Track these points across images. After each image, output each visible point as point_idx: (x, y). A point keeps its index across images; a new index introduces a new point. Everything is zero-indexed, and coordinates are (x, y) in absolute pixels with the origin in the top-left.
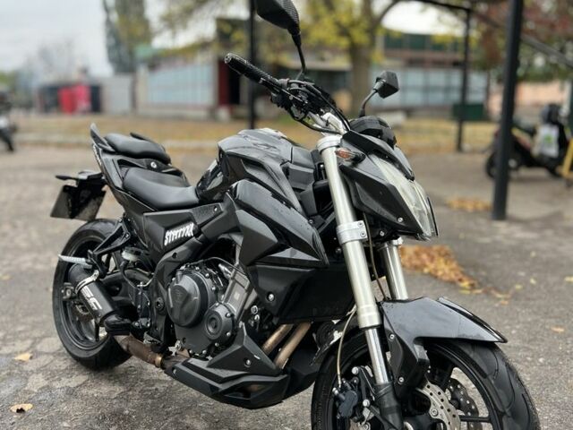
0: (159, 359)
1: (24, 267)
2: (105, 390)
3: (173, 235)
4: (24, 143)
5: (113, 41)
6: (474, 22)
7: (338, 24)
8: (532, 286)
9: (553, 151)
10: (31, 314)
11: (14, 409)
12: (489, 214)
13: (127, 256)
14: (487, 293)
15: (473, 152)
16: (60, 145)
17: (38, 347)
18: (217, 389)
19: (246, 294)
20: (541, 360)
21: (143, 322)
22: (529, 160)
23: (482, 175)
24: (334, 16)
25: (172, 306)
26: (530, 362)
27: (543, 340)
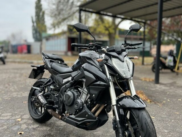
0: (60, 117)
1: (14, 96)
2: (45, 128)
3: (65, 80)
4: (8, 62)
5: (34, 32)
6: (146, 27)
7: (105, 27)
8: (168, 101)
9: (172, 64)
10: (19, 109)
11: (19, 133)
12: (154, 82)
13: (52, 87)
14: (155, 103)
15: (147, 65)
16: (19, 62)
17: (23, 117)
18: (78, 123)
19: (86, 96)
20: (173, 121)
21: (56, 106)
22: (165, 67)
23: (151, 71)
24: (104, 24)
25: (65, 100)
26: (170, 121)
27: (173, 116)
